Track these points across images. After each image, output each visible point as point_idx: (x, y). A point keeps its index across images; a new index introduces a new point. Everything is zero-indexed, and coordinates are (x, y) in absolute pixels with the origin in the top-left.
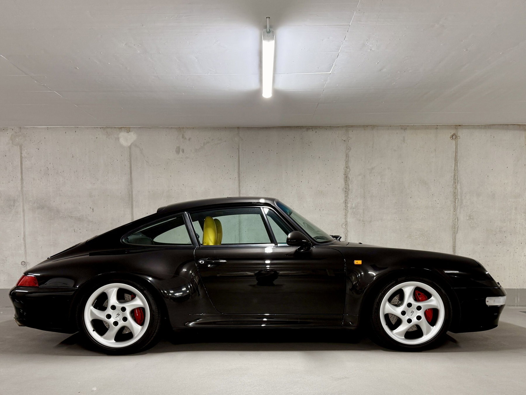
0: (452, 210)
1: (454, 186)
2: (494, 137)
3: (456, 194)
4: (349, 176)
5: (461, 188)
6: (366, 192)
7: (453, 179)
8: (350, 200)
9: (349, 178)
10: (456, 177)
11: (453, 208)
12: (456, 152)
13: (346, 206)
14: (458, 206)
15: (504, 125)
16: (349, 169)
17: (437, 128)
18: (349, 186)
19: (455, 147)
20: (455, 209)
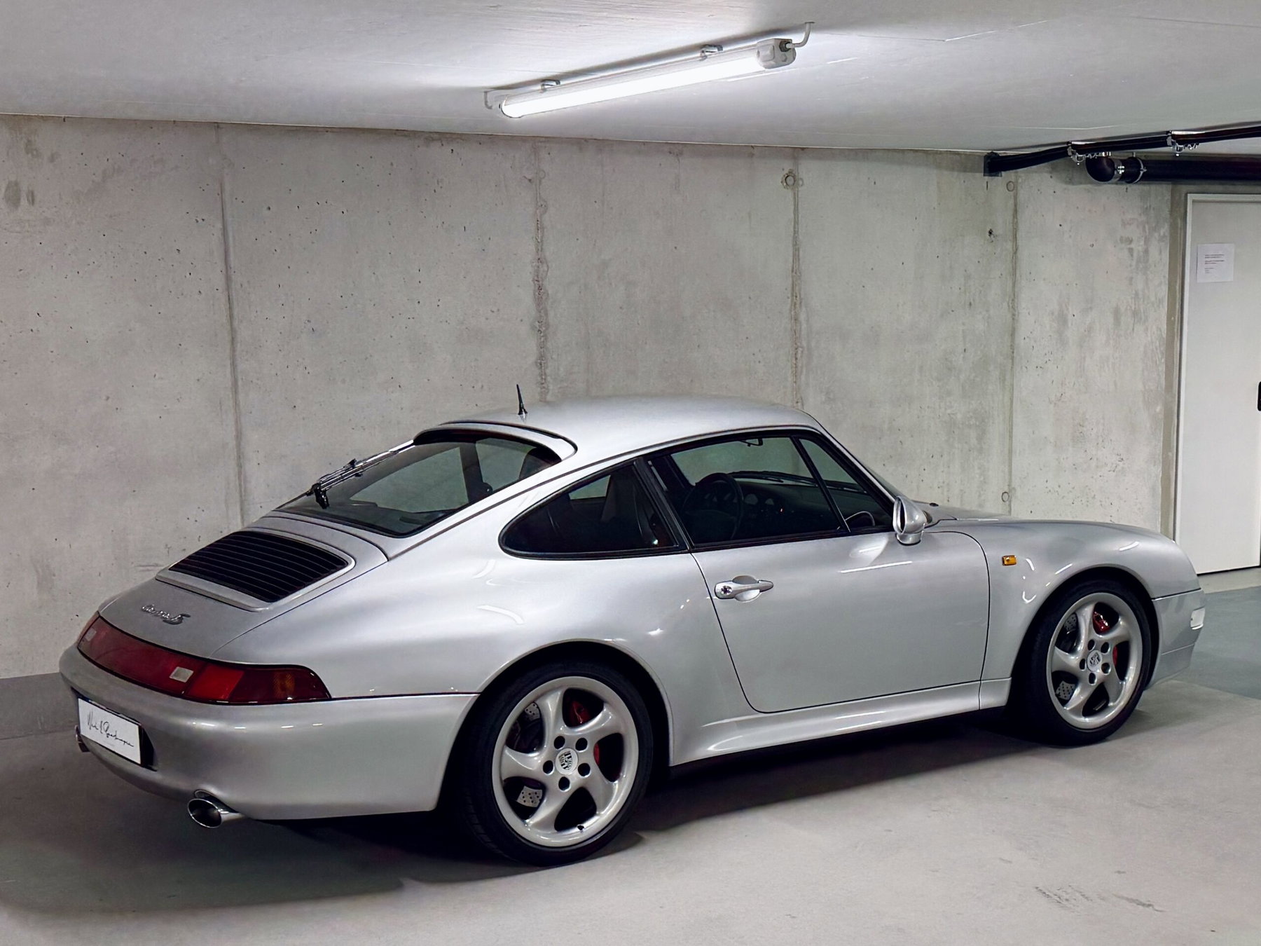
0: (790, 379)
1: (793, 313)
2: (875, 183)
3: (797, 335)
4: (546, 283)
5: (808, 321)
6: (590, 332)
7: (790, 295)
8: (553, 356)
9: (547, 291)
10: (797, 288)
11: (792, 372)
12: (796, 222)
13: (543, 375)
14: (802, 367)
15: (895, 150)
16: (545, 265)
17: (752, 155)
18: (546, 314)
19: (793, 207)
20: (796, 374)
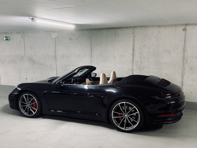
1: (183, 53)
3: (184, 57)
5: (187, 54)
6: (141, 56)
7: (183, 50)
8: (135, 59)
9: (135, 49)
11: (182, 64)
12: (185, 37)
13: (133, 62)
14: (185, 63)
16: (134, 45)
18: (134, 53)
